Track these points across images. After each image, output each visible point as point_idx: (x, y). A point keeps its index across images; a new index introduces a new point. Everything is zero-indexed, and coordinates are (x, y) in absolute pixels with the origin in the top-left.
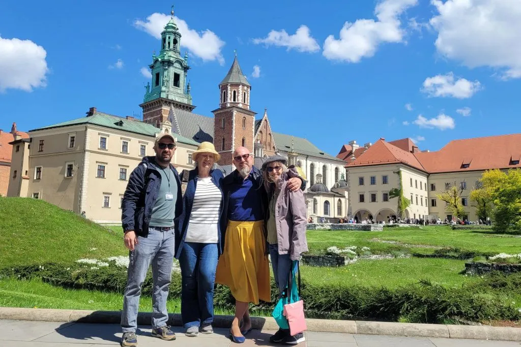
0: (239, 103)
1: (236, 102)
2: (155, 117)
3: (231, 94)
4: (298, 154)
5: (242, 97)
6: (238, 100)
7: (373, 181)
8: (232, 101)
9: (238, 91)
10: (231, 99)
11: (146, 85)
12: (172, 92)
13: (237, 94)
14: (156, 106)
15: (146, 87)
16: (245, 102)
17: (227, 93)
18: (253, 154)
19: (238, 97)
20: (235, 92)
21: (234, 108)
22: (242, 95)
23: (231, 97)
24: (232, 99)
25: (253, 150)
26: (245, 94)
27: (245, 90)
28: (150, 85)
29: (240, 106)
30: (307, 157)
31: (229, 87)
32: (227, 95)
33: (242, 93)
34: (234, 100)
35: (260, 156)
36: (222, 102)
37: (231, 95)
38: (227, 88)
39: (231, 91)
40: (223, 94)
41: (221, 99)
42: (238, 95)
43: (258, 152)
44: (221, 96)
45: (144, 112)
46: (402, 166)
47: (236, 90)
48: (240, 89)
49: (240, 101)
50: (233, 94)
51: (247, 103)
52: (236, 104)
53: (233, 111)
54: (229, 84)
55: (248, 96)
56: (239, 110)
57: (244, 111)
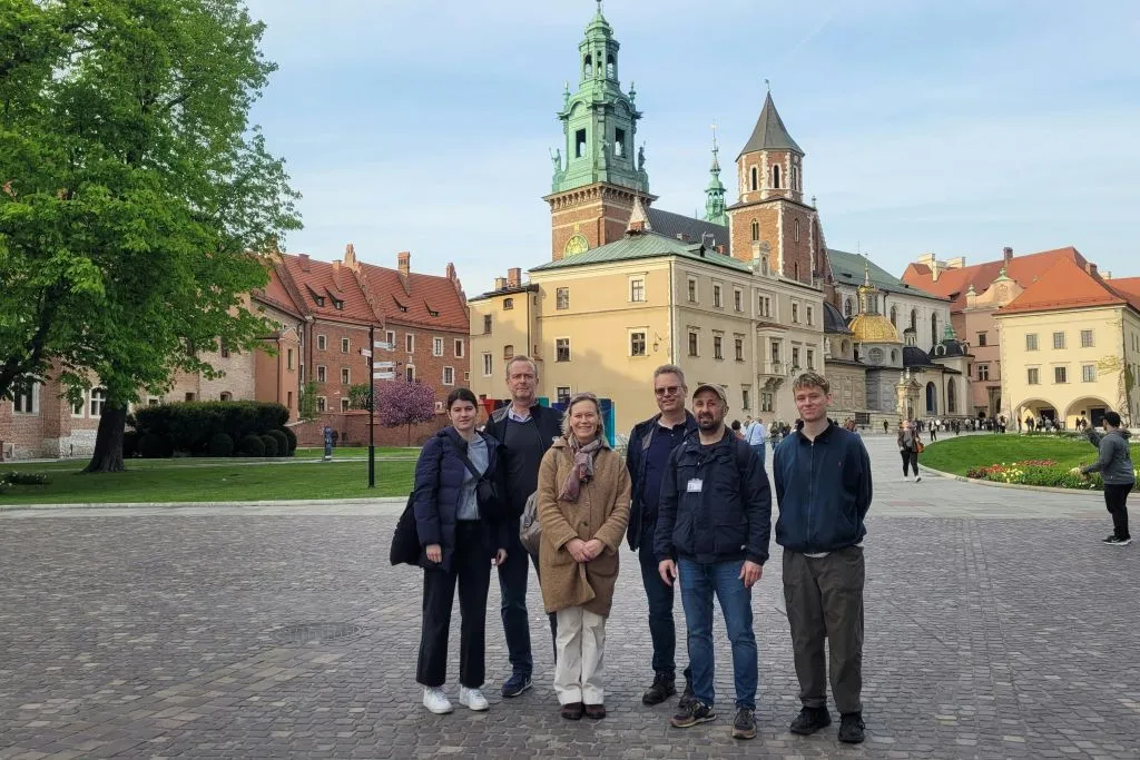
0: (785, 191)
1: (781, 187)
2: (584, 222)
3: (768, 172)
5: (792, 179)
6: (784, 185)
7: (1059, 340)
8: (773, 187)
9: (783, 166)
11: (555, 156)
13: (781, 173)
14: (586, 198)
15: (553, 160)
16: (795, 188)
17: (761, 170)
19: (783, 178)
20: (776, 168)
22: (790, 173)
23: (769, 179)
24: (773, 184)
26: (795, 171)
27: (795, 163)
28: (563, 154)
29: (788, 195)
31: (765, 158)
32: (761, 174)
33: (791, 169)
34: (777, 185)
36: (748, 189)
37: (770, 175)
38: (762, 160)
39: (770, 166)
40: (750, 172)
42: (784, 175)
45: (554, 211)
47: (779, 165)
48: (788, 163)
49: (788, 188)
50: (773, 173)
51: (800, 189)
52: (780, 193)
53: (780, 206)
54: (765, 153)
55: (800, 176)
56: (789, 206)
57: (794, 207)
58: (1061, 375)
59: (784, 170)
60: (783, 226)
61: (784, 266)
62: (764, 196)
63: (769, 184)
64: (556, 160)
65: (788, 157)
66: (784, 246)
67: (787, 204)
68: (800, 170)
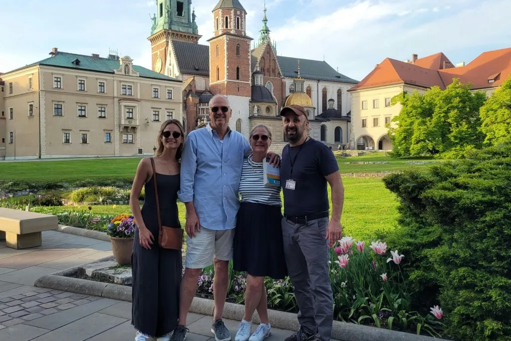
0: (231, 30)
1: (229, 28)
3: (223, 20)
5: (235, 23)
6: (230, 27)
7: (376, 103)
8: (225, 28)
9: (230, 17)
11: (153, 17)
12: (176, 22)
13: (229, 20)
14: (161, 38)
16: (238, 28)
17: (219, 19)
18: (250, 82)
19: (230, 23)
20: (227, 18)
21: (226, 36)
22: (235, 20)
23: (223, 24)
24: (225, 26)
25: (250, 78)
26: (238, 18)
27: (238, 15)
28: (156, 16)
29: (233, 32)
30: (319, 80)
31: (221, 13)
32: (219, 21)
33: (235, 18)
34: (227, 27)
35: (259, 84)
36: (215, 30)
37: (223, 22)
38: (219, 14)
39: (223, 17)
40: (216, 20)
41: (215, 26)
42: (230, 21)
43: (257, 80)
44: (214, 23)
46: (407, 86)
47: (228, 16)
48: (232, 15)
50: (225, 20)
51: (242, 28)
52: (228, 31)
53: (225, 38)
54: (221, 10)
55: (242, 21)
56: (232, 37)
57: (236, 38)
58: (376, 122)
59: (231, 19)
60: (227, 48)
61: (228, 69)
62: (220, 33)
63: (223, 26)
64: (153, 19)
65: (232, 11)
66: (228, 59)
67: (230, 37)
68: (242, 18)
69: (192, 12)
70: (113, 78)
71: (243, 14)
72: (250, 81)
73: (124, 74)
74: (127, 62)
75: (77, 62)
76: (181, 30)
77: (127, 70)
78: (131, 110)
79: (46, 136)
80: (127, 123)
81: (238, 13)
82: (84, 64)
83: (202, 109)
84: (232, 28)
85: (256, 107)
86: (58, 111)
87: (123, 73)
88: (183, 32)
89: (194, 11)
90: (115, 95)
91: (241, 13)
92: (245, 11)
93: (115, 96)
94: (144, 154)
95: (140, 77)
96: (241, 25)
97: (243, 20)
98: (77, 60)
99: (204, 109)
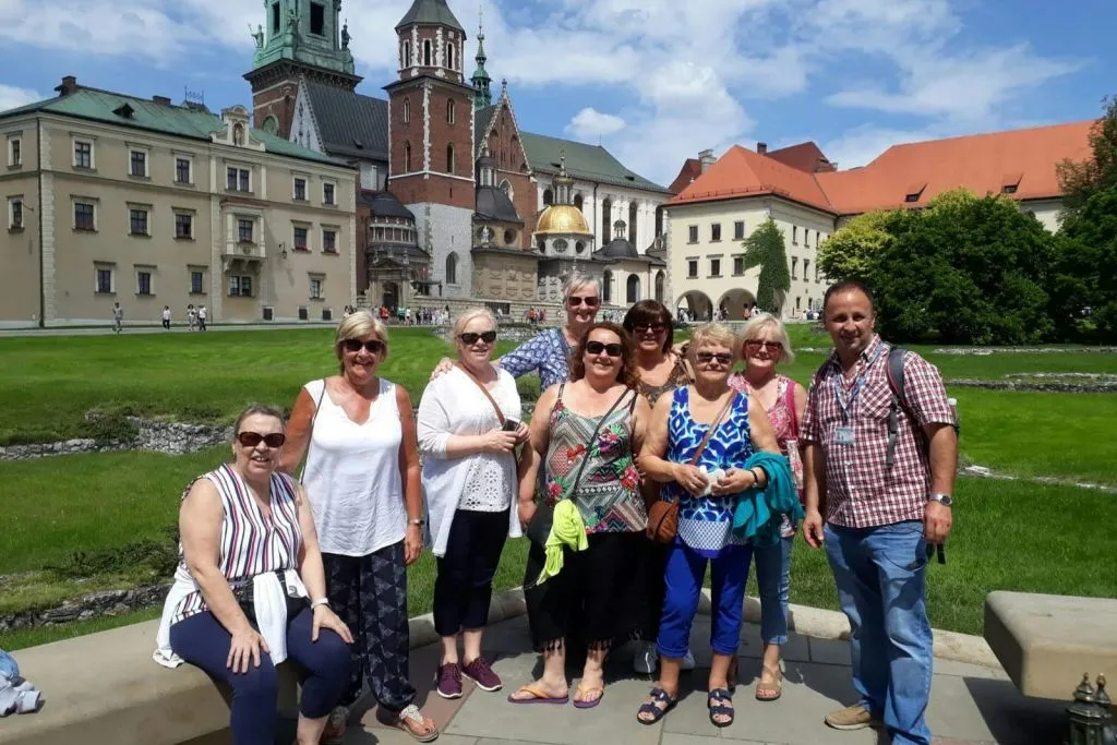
0: (437, 69)
1: (432, 65)
3: (419, 47)
4: (574, 178)
5: (444, 55)
6: (435, 62)
7: (716, 233)
8: (423, 64)
9: (435, 42)
10: (419, 61)
11: (256, 31)
12: (309, 46)
13: (432, 49)
14: (277, 76)
15: (256, 37)
16: (450, 66)
17: (412, 45)
18: (473, 179)
19: (434, 55)
20: (427, 43)
21: (427, 79)
22: (444, 50)
23: (420, 55)
24: (423, 60)
25: (473, 171)
26: (450, 46)
27: (450, 40)
28: (264, 31)
29: (440, 74)
30: (596, 184)
31: (415, 33)
32: (412, 50)
33: (444, 44)
34: (427, 61)
35: (490, 184)
36: (402, 66)
37: (420, 51)
38: (411, 34)
39: (420, 41)
40: (404, 47)
41: (401, 59)
42: (435, 52)
43: (485, 176)
44: (401, 52)
45: (254, 90)
46: (775, 201)
47: (430, 40)
48: (439, 38)
49: (439, 65)
50: (423, 49)
51: (457, 67)
52: (430, 72)
53: (425, 85)
54: (414, 27)
55: (457, 53)
56: (438, 84)
57: (448, 86)
58: (716, 267)
59: (436, 46)
60: (429, 106)
61: (430, 149)
62: (414, 74)
65: (439, 32)
66: (429, 128)
67: (435, 83)
68: (457, 47)
69: (341, 29)
70: (207, 153)
71: (460, 40)
72: (473, 177)
73: (233, 144)
74: (239, 119)
75: (126, 111)
76: (320, 62)
77: (238, 136)
78: (246, 226)
79: (55, 276)
80: (240, 252)
81: (451, 35)
82: (142, 116)
83: (378, 228)
84: (438, 65)
85: (485, 230)
86: (84, 220)
87: (230, 141)
88: (325, 69)
89: (345, 27)
90: (213, 189)
91: (456, 37)
92: (463, 33)
93: (212, 191)
94: (276, 319)
95: (267, 152)
96: (457, 59)
97: (460, 50)
98: (127, 106)
99: (382, 228)
